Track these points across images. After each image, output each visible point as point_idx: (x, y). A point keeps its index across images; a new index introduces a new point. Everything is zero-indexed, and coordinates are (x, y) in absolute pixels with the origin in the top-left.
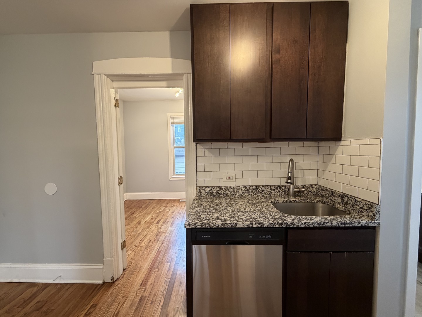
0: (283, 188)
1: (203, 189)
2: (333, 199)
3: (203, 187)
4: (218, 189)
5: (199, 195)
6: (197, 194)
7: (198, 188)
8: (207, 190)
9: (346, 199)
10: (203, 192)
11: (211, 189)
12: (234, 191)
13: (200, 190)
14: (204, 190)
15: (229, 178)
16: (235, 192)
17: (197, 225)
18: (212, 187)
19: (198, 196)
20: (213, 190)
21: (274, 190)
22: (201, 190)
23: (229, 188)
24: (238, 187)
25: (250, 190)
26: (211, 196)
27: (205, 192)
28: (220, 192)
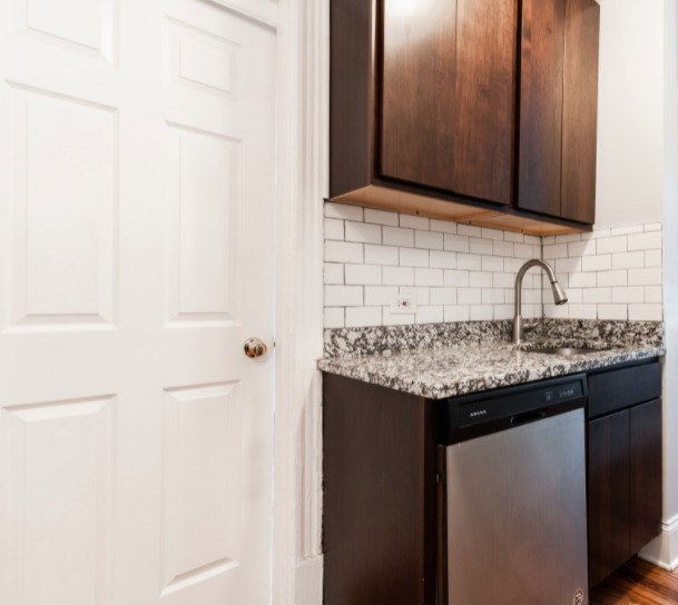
0: (499, 326)
1: (343, 334)
2: (583, 335)
3: (341, 330)
4: (379, 333)
5: (332, 353)
6: (325, 350)
7: (329, 333)
8: (353, 337)
9: (609, 327)
10: (341, 342)
11: (363, 335)
12: (414, 337)
13: (333, 337)
14: (345, 338)
15: (404, 304)
16: (418, 339)
17: (460, 387)
18: (366, 329)
19: (328, 355)
20: (368, 336)
21: (485, 331)
22: (336, 337)
23: (403, 329)
24: (422, 326)
25: (446, 334)
26: (362, 353)
27: (348, 344)
28: (384, 342)
